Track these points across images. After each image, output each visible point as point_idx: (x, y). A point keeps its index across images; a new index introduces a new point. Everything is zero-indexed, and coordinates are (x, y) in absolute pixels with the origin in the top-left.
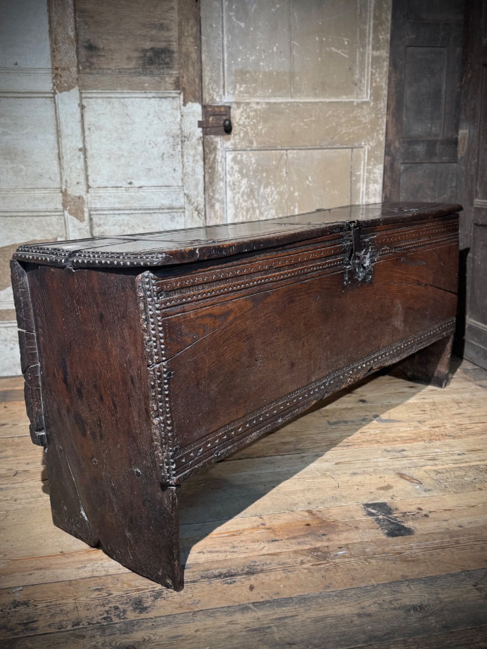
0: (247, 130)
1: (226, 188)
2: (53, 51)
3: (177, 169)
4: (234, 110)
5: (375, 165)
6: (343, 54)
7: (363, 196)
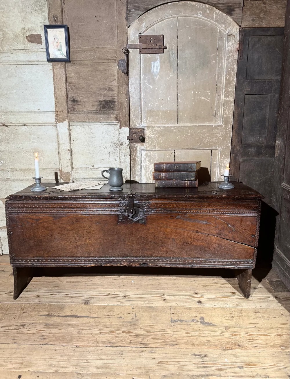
0: (153, 140)
1: (142, 169)
2: (56, 103)
3: (116, 159)
4: (146, 130)
5: (224, 159)
6: (207, 100)
7: (217, 175)
